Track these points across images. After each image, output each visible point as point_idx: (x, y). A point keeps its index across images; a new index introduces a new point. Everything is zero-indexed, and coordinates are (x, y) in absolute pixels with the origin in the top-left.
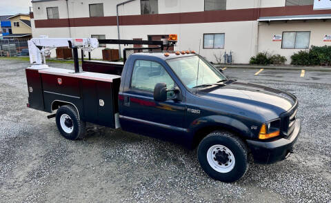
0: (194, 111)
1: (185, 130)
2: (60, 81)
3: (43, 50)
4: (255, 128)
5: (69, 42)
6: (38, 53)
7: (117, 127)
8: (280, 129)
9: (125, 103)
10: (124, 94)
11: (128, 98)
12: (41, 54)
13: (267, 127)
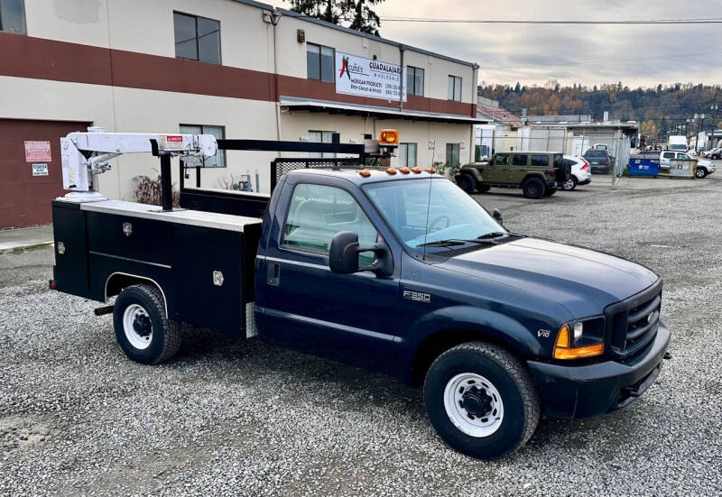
0: (416, 297)
1: (398, 339)
2: (127, 229)
3: (93, 160)
4: (547, 334)
5: (154, 142)
6: (81, 165)
7: (249, 334)
8: (605, 342)
9: (269, 278)
10: (268, 258)
11: (277, 266)
12: (89, 167)
13: (571, 333)
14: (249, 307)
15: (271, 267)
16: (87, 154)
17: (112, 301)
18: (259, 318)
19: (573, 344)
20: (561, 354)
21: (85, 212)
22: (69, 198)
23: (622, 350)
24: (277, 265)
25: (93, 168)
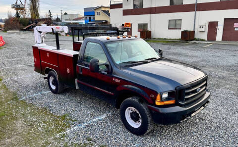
0: (117, 81)
2: (48, 55)
3: (41, 34)
4: (153, 96)
5: (52, 29)
6: (39, 36)
8: (176, 99)
9: (80, 72)
10: (79, 65)
13: (161, 96)
14: (76, 80)
15: (80, 68)
16: (40, 32)
17: (47, 75)
19: (161, 100)
20: (158, 103)
21: (39, 50)
22: (36, 45)
23: (183, 102)
25: (42, 36)
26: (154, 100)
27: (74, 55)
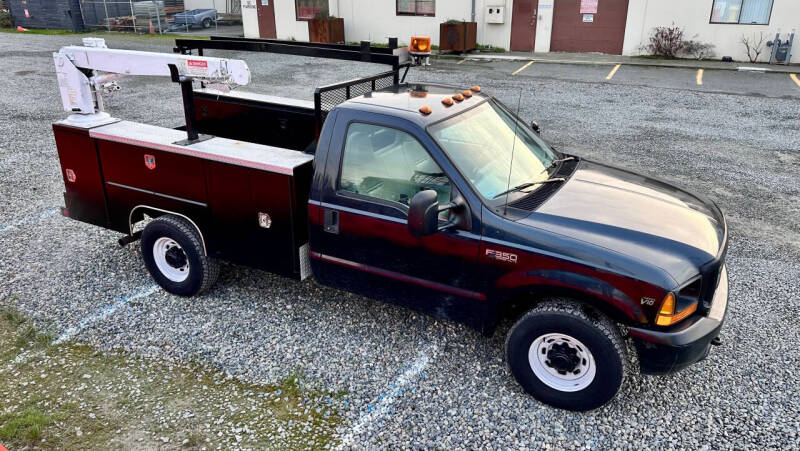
0: (502, 256)
1: (477, 295)
2: (150, 163)
3: (96, 79)
4: (651, 302)
5: (172, 67)
6: (83, 85)
7: (303, 277)
9: (325, 225)
10: (324, 204)
11: (334, 214)
12: (93, 87)
14: (303, 250)
15: (328, 216)
16: (88, 73)
18: (315, 263)
21: (97, 141)
22: (71, 121)
24: (334, 212)
25: (97, 88)
26: (653, 312)
27: (296, 170)
